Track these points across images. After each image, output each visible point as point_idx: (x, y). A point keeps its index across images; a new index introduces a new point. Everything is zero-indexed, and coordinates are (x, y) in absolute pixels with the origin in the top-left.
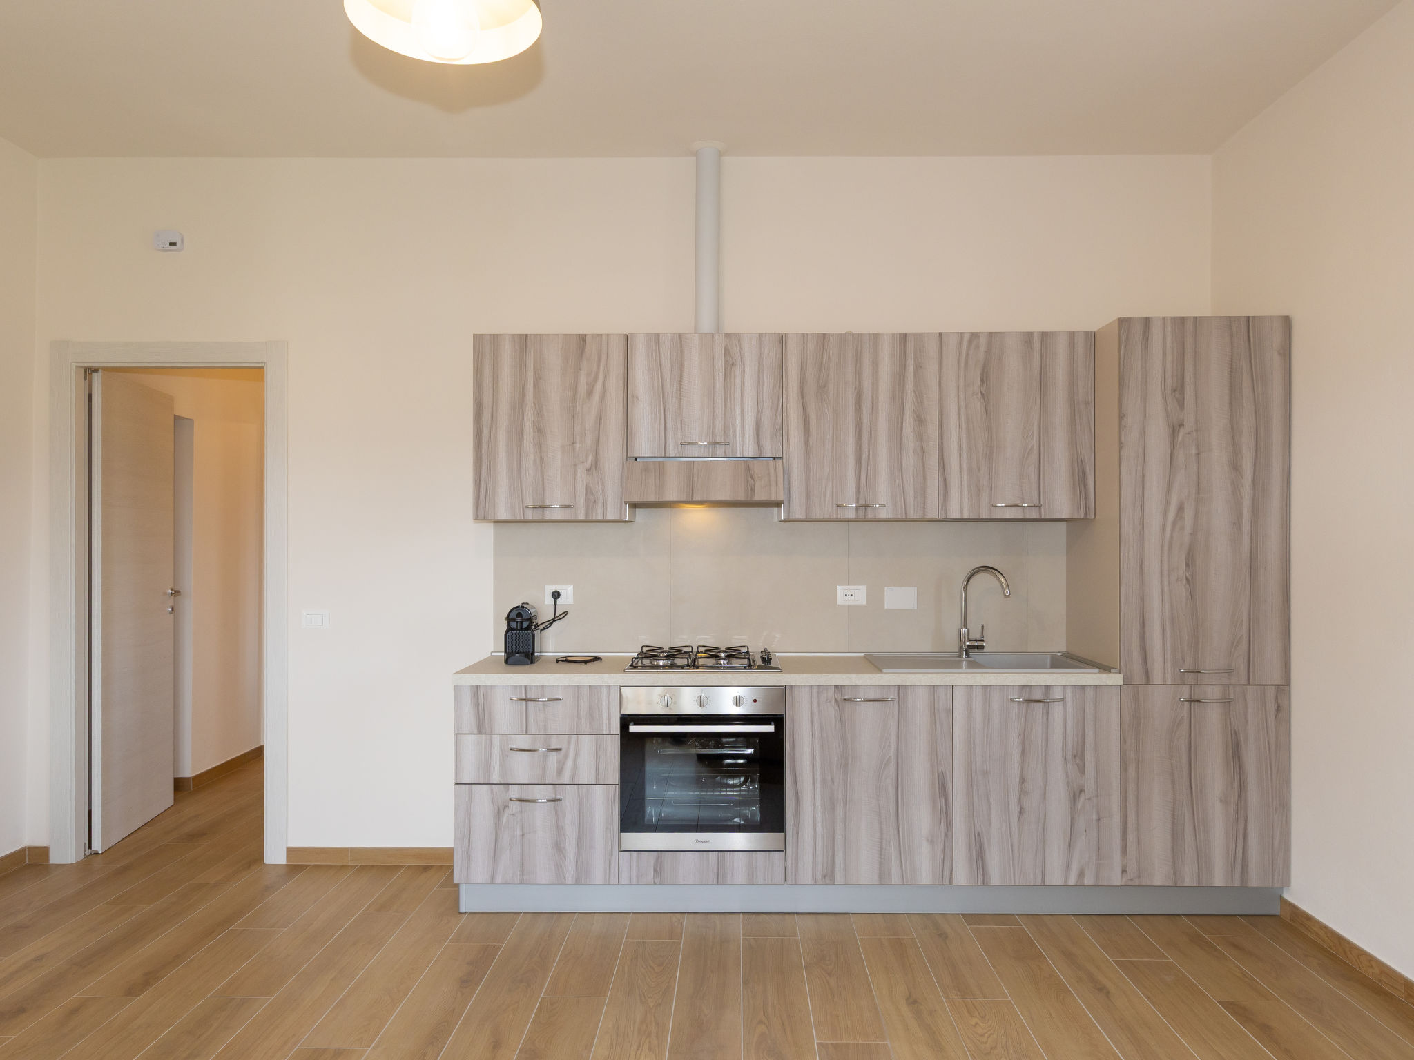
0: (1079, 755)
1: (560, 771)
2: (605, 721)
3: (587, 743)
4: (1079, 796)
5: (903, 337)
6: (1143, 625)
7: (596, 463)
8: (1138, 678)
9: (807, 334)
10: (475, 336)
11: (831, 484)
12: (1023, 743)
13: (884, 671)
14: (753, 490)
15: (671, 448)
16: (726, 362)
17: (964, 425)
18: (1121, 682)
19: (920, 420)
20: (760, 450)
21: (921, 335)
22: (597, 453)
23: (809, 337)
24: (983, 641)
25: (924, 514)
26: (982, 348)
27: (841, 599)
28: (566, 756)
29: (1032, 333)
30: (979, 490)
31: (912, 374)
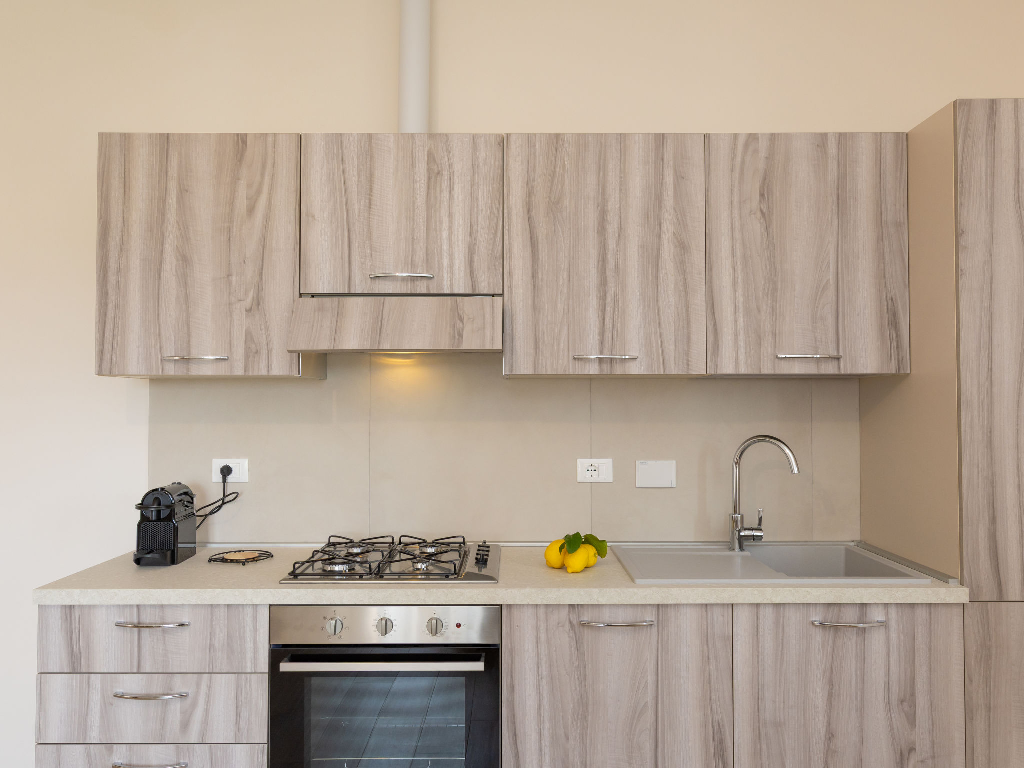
0: (908, 700)
1: (185, 726)
2: (250, 656)
3: (224, 685)
4: (908, 759)
5: (661, 139)
6: (993, 520)
7: (258, 302)
8: (987, 593)
9: (535, 135)
10: (102, 136)
11: (566, 328)
12: (831, 683)
13: (638, 581)
14: (461, 335)
15: (358, 282)
16: (430, 170)
17: (739, 253)
18: (965, 599)
19: (683, 247)
20: (473, 286)
21: (684, 136)
22: (260, 289)
23: (538, 137)
24: (761, 530)
25: (688, 369)
26: (763, 154)
27: (583, 476)
28: (194, 705)
29: (826, 135)
30: (760, 338)
31: (672, 186)
